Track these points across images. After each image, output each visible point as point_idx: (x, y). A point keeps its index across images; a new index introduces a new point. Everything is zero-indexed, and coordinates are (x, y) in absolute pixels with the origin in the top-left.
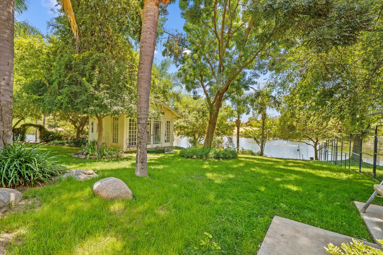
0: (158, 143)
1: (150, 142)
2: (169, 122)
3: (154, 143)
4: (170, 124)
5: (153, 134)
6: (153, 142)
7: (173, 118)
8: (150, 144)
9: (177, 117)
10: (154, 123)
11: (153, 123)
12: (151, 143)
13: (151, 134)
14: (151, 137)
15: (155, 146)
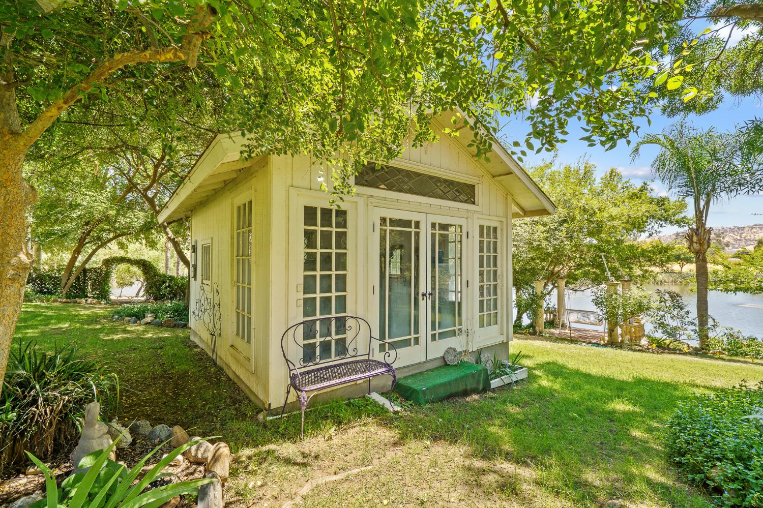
0: (453, 333)
1: (417, 331)
2: (495, 229)
3: (433, 336)
4: (499, 241)
5: (429, 290)
6: (430, 332)
7: (510, 215)
8: (417, 341)
9: (522, 209)
10: (433, 235)
11: (430, 231)
12: (422, 335)
13: (422, 289)
14: (422, 303)
15: (438, 349)
